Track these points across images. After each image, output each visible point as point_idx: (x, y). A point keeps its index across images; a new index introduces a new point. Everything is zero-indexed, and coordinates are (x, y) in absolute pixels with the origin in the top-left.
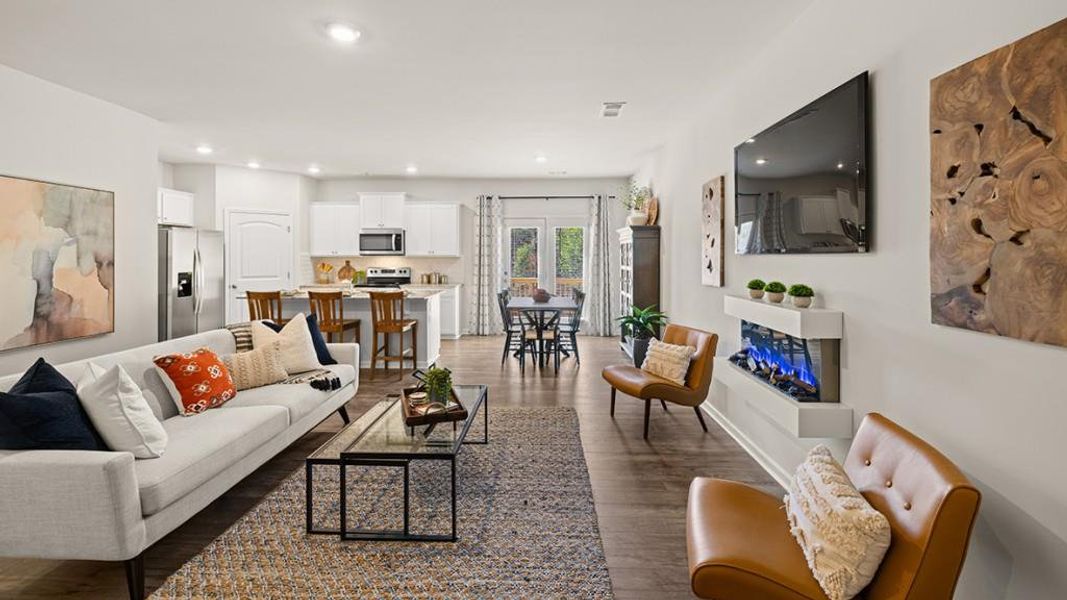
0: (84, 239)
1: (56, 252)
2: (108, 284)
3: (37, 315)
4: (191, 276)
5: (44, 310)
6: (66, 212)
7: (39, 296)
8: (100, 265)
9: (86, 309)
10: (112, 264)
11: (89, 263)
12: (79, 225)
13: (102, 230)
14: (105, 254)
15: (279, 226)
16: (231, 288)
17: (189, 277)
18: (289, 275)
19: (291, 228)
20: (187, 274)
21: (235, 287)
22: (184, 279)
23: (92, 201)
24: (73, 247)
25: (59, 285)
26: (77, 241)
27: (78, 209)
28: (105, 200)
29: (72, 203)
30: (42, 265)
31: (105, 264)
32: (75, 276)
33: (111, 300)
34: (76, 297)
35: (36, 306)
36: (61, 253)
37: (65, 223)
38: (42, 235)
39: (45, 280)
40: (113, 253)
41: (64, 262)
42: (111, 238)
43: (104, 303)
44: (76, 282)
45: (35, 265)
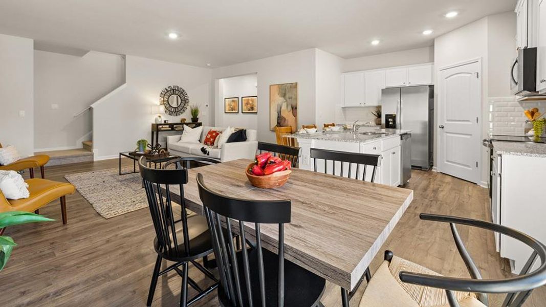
0: (288, 100)
1: (282, 104)
2: (295, 115)
3: (278, 123)
4: (395, 116)
5: (279, 121)
6: (284, 92)
7: (278, 117)
8: (293, 108)
9: (289, 123)
10: (296, 108)
11: (290, 108)
12: (287, 96)
13: (293, 97)
14: (294, 104)
15: (471, 74)
16: (440, 127)
17: (393, 117)
18: (477, 120)
19: (479, 75)
20: (392, 115)
21: (443, 128)
22: (390, 118)
23: (291, 87)
24: (286, 103)
25: (283, 114)
26: (287, 101)
27: (287, 90)
28: (294, 86)
29: (285, 89)
30: (279, 109)
31: (294, 109)
32: (287, 112)
33: (296, 121)
34: (286, 118)
35: (278, 120)
36: (283, 105)
37: (284, 96)
38: (279, 100)
39: (279, 113)
40: (296, 104)
41: (284, 107)
42: (296, 99)
43: (294, 121)
44: (287, 114)
45: (278, 108)
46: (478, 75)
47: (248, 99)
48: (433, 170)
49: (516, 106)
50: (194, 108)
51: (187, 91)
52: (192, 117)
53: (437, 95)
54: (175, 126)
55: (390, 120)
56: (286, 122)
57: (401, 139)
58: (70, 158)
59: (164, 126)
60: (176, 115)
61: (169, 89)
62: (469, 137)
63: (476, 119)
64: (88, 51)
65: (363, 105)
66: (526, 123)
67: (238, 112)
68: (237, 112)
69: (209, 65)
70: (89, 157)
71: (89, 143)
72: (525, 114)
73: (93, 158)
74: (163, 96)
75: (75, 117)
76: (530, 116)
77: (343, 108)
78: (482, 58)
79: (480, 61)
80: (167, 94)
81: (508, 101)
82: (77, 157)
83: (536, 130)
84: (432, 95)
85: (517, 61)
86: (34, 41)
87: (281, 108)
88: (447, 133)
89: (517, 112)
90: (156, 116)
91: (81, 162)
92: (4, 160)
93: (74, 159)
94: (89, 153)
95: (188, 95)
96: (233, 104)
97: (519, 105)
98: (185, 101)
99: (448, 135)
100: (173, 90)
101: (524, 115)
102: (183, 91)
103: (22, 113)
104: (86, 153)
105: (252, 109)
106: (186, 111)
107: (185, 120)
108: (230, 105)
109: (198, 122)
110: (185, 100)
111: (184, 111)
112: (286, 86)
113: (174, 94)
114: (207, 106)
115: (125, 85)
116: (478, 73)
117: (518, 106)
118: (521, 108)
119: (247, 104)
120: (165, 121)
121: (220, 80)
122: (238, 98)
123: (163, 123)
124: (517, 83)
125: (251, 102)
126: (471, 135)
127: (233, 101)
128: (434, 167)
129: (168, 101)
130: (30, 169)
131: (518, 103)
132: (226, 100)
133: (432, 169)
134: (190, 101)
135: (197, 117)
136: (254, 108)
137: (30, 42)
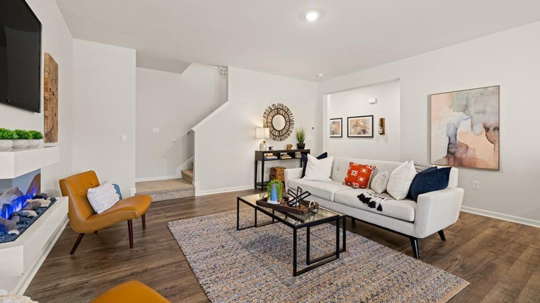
0: (476, 116)
1: (459, 124)
2: (494, 141)
5: (452, 150)
6: (464, 104)
7: (450, 144)
8: (487, 129)
9: (477, 154)
11: (480, 129)
12: (472, 109)
13: (490, 110)
14: (491, 122)
23: (481, 94)
24: (469, 121)
25: (461, 139)
26: (471, 117)
27: (473, 100)
28: (492, 92)
29: (467, 99)
30: (452, 129)
31: (492, 131)
32: (471, 135)
33: (497, 151)
34: (470, 146)
35: (448, 148)
36: (462, 124)
37: (464, 109)
38: (452, 116)
39: (452, 137)
40: (498, 123)
42: (497, 114)
43: (491, 152)
44: (472, 139)
45: (448, 129)
47: (359, 120)
50: (299, 132)
51: (292, 110)
52: (298, 143)
54: (281, 154)
56: (470, 152)
58: (171, 193)
59: (269, 154)
60: (281, 140)
61: (273, 108)
64: (189, 64)
67: (342, 137)
68: (340, 136)
70: (190, 191)
71: (188, 173)
73: (194, 193)
74: (266, 116)
75: (174, 142)
80: (271, 114)
82: (178, 191)
86: (137, 51)
87: (456, 129)
90: (261, 141)
91: (182, 197)
92: (99, 205)
93: (175, 193)
94: (190, 186)
95: (293, 115)
96: (334, 126)
98: (289, 122)
100: (277, 109)
102: (288, 110)
103: (124, 138)
104: (187, 186)
105: (364, 132)
106: (291, 135)
107: (291, 146)
109: (305, 149)
111: (289, 135)
112: (469, 93)
113: (278, 114)
114: (313, 128)
115: (227, 103)
119: (356, 126)
120: (270, 148)
121: (328, 96)
122: (342, 119)
123: (268, 150)
125: (362, 124)
127: (334, 123)
129: (272, 122)
130: (128, 221)
134: (295, 122)
135: (304, 143)
136: (367, 130)
137: (133, 53)
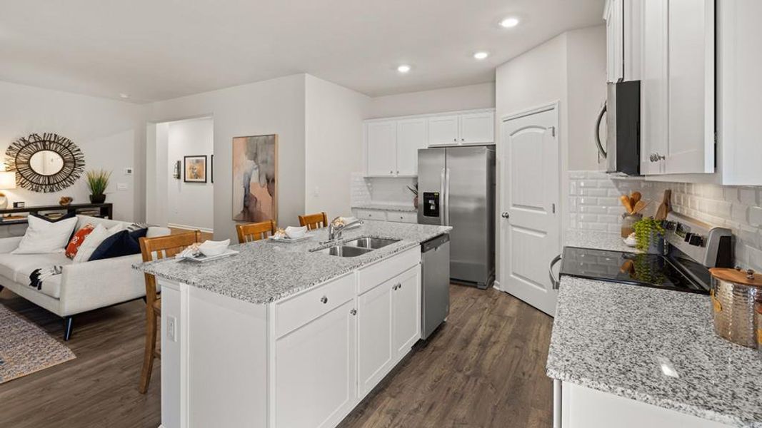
0: (261, 165)
1: (251, 174)
2: (272, 194)
3: (245, 206)
4: (438, 196)
5: (247, 203)
6: (254, 151)
7: (245, 196)
8: (268, 181)
9: (262, 207)
10: (273, 181)
11: (264, 180)
12: (260, 158)
13: (269, 159)
14: (270, 174)
15: (545, 129)
16: (503, 217)
17: (435, 197)
18: (554, 208)
19: (556, 130)
20: (433, 194)
21: (507, 217)
22: (431, 199)
23: (265, 142)
24: (257, 171)
25: (252, 191)
26: (259, 167)
27: (260, 147)
28: (271, 140)
29: (257, 146)
30: (247, 179)
31: (271, 181)
32: (259, 188)
33: (274, 204)
34: (258, 200)
35: (245, 201)
36: (253, 175)
37: (254, 157)
38: (247, 164)
39: (247, 188)
40: (274, 175)
41: (254, 179)
42: (273, 164)
43: (270, 204)
44: (259, 191)
45: (244, 180)
46: (553, 132)
48: (494, 287)
49: (608, 188)
50: (96, 177)
51: (79, 144)
52: (91, 193)
53: (499, 163)
55: (430, 202)
56: (258, 205)
57: (423, 251)
59: (13, 214)
60: (51, 191)
61: (32, 140)
62: (542, 236)
63: (552, 205)
65: (395, 175)
66: (624, 218)
67: (206, 182)
68: (204, 180)
69: (124, 96)
72: (623, 201)
74: (14, 153)
76: (629, 206)
77: (365, 178)
78: (559, 102)
79: (556, 107)
80: (26, 149)
81: (597, 179)
83: (639, 235)
84: (492, 163)
85: (605, 110)
87: (250, 180)
88: (513, 226)
89: (611, 196)
95: (82, 151)
97: (614, 186)
98: (74, 163)
99: (515, 229)
100: (44, 141)
101: (620, 203)
102: (70, 144)
106: (75, 183)
107: (72, 200)
108: (192, 169)
109: (105, 202)
110: (74, 161)
111: (71, 182)
112: (257, 140)
113: (44, 149)
114: (129, 171)
116: (554, 128)
117: (613, 188)
118: (616, 190)
120: (16, 205)
121: (158, 125)
122: (206, 156)
123: (11, 206)
124: (605, 154)
126: (545, 233)
127: (197, 161)
128: (496, 282)
129: (27, 163)
131: (611, 181)
132: (186, 159)
133: (493, 285)
134: (86, 163)
135: (104, 193)
